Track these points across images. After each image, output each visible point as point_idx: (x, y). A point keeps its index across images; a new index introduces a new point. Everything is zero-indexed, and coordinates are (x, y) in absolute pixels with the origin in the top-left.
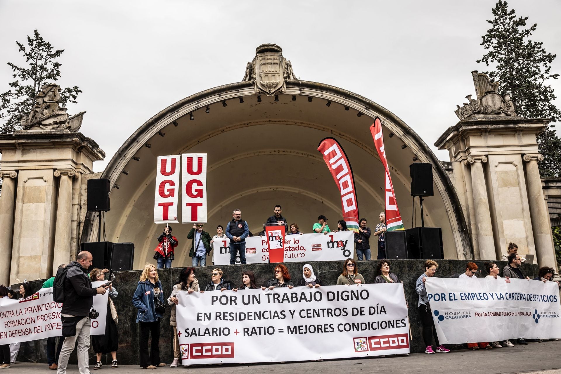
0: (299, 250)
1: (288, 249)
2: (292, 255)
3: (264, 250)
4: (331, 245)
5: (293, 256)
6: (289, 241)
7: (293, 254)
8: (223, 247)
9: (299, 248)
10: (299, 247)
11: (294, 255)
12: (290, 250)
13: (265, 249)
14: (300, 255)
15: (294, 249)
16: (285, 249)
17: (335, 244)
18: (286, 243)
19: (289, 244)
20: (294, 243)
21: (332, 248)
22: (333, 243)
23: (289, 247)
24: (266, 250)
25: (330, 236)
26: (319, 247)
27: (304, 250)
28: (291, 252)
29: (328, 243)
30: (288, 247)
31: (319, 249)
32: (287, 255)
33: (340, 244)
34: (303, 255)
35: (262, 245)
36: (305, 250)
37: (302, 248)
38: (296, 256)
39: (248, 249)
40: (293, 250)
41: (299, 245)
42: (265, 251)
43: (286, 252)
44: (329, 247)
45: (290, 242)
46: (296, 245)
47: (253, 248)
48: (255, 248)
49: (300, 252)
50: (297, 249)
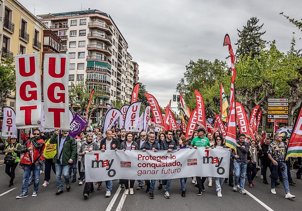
1: (165, 165)
2: (168, 171)
5: (170, 172)
8: (95, 161)
10: (176, 163)
13: (141, 164)
14: (176, 170)
16: (162, 165)
18: (163, 159)
20: (171, 159)
23: (167, 163)
24: (141, 165)
25: (206, 151)
26: (195, 162)
29: (204, 158)
30: (165, 163)
32: (163, 171)
34: (179, 171)
36: (181, 165)
37: (179, 164)
38: (172, 172)
40: (170, 165)
41: (176, 161)
42: (141, 166)
43: (163, 168)
46: (172, 161)
47: (128, 162)
48: (130, 163)
49: (177, 167)
50: (174, 164)
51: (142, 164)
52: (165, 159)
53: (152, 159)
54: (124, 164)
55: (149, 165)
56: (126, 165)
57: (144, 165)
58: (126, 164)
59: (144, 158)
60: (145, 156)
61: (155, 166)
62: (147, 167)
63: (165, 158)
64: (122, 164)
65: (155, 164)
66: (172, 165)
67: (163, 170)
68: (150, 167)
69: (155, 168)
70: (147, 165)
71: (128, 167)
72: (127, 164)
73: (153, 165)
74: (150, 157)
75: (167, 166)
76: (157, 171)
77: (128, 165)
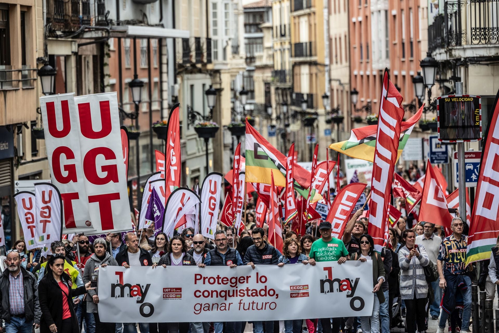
0: (265, 295)
1: (245, 292)
3: (198, 294)
4: (327, 285)
5: (255, 308)
6: (248, 277)
7: (253, 303)
8: (117, 285)
9: (267, 292)
10: (265, 291)
11: (255, 305)
12: (248, 296)
13: (200, 292)
14: (268, 305)
15: (256, 293)
16: (239, 294)
17: (336, 285)
18: (241, 281)
19: (247, 282)
20: (257, 282)
21: (330, 293)
22: (331, 282)
23: (248, 290)
24: (201, 294)
25: (325, 269)
26: (304, 291)
27: (275, 296)
28: (251, 299)
29: (322, 282)
30: (245, 289)
31: (304, 293)
32: (242, 305)
33: (345, 285)
34: (273, 306)
35: (196, 283)
36: (277, 295)
37: (272, 292)
38: (260, 307)
39: (167, 290)
40: (254, 294)
41: (266, 287)
42: (200, 296)
43: (241, 298)
44: (322, 291)
45: (249, 279)
46: (259, 286)
47: (177, 289)
48: (180, 289)
49: (268, 299)
50: (263, 293)
51: (202, 292)
52: (246, 281)
53: (220, 281)
54: (169, 292)
55: (215, 294)
56: (173, 294)
57: (206, 294)
58: (173, 292)
59: (207, 280)
60: (207, 278)
61: (226, 296)
62: (212, 297)
63: (244, 279)
64: (166, 292)
65: (226, 292)
66: (258, 294)
67: (240, 303)
68: (217, 297)
69: (226, 299)
70: (211, 294)
71: (176, 297)
72: (175, 292)
73: (223, 294)
74: (216, 280)
75: (249, 296)
76: (230, 304)
77: (176, 294)
